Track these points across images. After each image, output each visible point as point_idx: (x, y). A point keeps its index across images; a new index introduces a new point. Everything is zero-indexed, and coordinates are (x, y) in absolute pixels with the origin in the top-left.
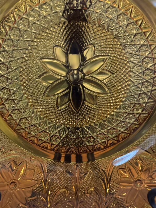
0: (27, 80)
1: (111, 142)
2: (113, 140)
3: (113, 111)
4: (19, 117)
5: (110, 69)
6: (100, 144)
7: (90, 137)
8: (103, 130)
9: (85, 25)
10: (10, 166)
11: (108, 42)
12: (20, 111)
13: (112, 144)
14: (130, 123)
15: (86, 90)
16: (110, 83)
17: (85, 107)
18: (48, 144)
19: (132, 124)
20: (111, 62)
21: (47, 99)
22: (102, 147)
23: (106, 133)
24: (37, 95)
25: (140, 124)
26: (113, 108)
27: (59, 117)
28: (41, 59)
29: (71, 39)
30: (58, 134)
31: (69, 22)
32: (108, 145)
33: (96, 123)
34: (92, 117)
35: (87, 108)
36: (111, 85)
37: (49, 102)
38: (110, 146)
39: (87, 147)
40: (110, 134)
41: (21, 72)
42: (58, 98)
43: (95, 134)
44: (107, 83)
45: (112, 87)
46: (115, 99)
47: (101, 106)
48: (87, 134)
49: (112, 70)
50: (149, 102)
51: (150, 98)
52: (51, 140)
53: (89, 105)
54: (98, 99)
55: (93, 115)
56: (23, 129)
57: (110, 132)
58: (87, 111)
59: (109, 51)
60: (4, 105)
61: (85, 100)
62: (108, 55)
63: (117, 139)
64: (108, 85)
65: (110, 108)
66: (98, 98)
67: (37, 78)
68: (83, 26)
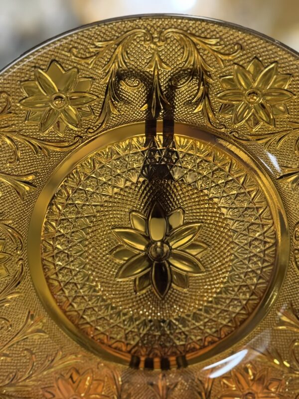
0: (94, 257)
1: (210, 339)
2: (212, 337)
3: (211, 297)
4: (83, 306)
5: (205, 240)
6: (194, 342)
7: (180, 333)
8: (198, 322)
9: (171, 183)
10: (71, 377)
11: (202, 204)
12: (85, 299)
13: (212, 343)
14: (234, 313)
15: (173, 269)
16: (205, 259)
17: (173, 291)
18: (122, 344)
19: (238, 314)
20: (207, 230)
21: (121, 282)
22: (198, 347)
23: (202, 328)
24: (108, 277)
25: (249, 314)
26: (211, 292)
27: (137, 306)
28: (113, 229)
29: (153, 202)
30: (136, 330)
31: (150, 180)
32: (206, 344)
33: (189, 313)
34: (183, 305)
35: (175, 293)
36: (207, 261)
37: (124, 285)
38: (208, 346)
39: (177, 347)
40: (208, 328)
41: (86, 246)
42: (135, 279)
43: (187, 329)
44: (201, 258)
45: (209, 264)
46: (213, 280)
47: (194, 290)
48: (176, 329)
49: (208, 241)
50: (260, 283)
51: (260, 278)
52: (126, 338)
53: (179, 289)
54: (191, 280)
55: (184, 302)
56: (88, 323)
57: (208, 325)
58: (176, 297)
59: (203, 216)
60: (63, 291)
61: (172, 281)
62: (202, 222)
63: (218, 335)
64: (203, 261)
65: (207, 292)
66: (191, 278)
67: (107, 254)
68: (168, 185)
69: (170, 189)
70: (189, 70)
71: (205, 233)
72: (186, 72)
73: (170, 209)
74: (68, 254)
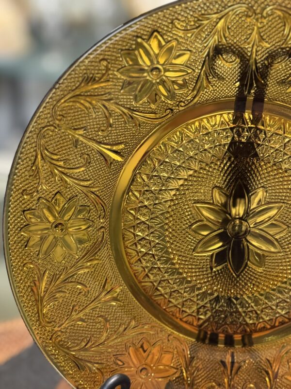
0: (173, 230)
1: (281, 320)
2: (283, 318)
3: (286, 278)
4: (159, 278)
5: (285, 220)
6: (265, 321)
7: (251, 311)
8: (271, 302)
9: (257, 162)
10: (142, 347)
11: (285, 185)
12: (161, 271)
13: (282, 323)
15: (251, 247)
16: (284, 240)
17: (248, 270)
18: (194, 318)
20: (287, 211)
21: (198, 256)
22: (269, 327)
23: (274, 308)
24: (186, 250)
26: (286, 273)
27: (212, 282)
28: (194, 203)
29: (236, 179)
30: (208, 305)
31: (236, 158)
32: (277, 324)
33: (262, 292)
34: (257, 284)
35: (250, 271)
36: (285, 242)
37: (201, 260)
38: (278, 326)
39: (247, 324)
40: (280, 309)
41: (167, 218)
42: (212, 255)
44: (280, 238)
45: (286, 245)
47: (269, 270)
48: (249, 307)
49: (288, 222)
52: (198, 312)
53: (254, 267)
54: (267, 259)
55: (259, 280)
56: (161, 295)
57: (280, 306)
58: (251, 275)
59: (285, 196)
60: (140, 261)
61: (248, 259)
62: (284, 203)
63: (288, 316)
64: (281, 241)
65: (282, 273)
66: (267, 258)
67: (187, 228)
68: (253, 163)
69: (255, 168)
70: (288, 49)
71: (286, 213)
72: (284, 50)
73: (253, 187)
74: (148, 225)
